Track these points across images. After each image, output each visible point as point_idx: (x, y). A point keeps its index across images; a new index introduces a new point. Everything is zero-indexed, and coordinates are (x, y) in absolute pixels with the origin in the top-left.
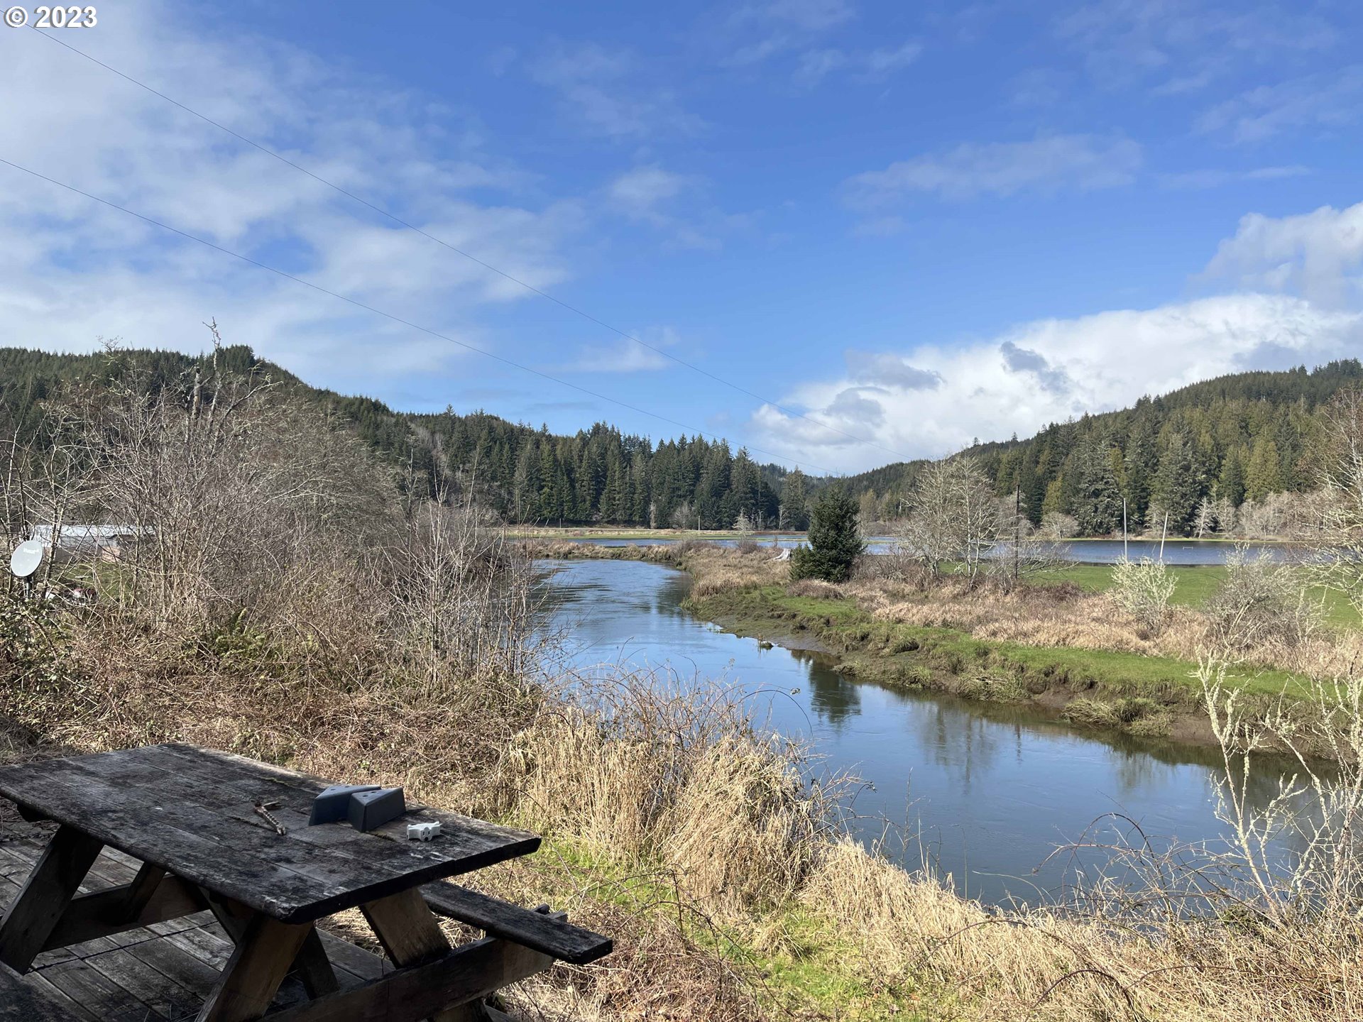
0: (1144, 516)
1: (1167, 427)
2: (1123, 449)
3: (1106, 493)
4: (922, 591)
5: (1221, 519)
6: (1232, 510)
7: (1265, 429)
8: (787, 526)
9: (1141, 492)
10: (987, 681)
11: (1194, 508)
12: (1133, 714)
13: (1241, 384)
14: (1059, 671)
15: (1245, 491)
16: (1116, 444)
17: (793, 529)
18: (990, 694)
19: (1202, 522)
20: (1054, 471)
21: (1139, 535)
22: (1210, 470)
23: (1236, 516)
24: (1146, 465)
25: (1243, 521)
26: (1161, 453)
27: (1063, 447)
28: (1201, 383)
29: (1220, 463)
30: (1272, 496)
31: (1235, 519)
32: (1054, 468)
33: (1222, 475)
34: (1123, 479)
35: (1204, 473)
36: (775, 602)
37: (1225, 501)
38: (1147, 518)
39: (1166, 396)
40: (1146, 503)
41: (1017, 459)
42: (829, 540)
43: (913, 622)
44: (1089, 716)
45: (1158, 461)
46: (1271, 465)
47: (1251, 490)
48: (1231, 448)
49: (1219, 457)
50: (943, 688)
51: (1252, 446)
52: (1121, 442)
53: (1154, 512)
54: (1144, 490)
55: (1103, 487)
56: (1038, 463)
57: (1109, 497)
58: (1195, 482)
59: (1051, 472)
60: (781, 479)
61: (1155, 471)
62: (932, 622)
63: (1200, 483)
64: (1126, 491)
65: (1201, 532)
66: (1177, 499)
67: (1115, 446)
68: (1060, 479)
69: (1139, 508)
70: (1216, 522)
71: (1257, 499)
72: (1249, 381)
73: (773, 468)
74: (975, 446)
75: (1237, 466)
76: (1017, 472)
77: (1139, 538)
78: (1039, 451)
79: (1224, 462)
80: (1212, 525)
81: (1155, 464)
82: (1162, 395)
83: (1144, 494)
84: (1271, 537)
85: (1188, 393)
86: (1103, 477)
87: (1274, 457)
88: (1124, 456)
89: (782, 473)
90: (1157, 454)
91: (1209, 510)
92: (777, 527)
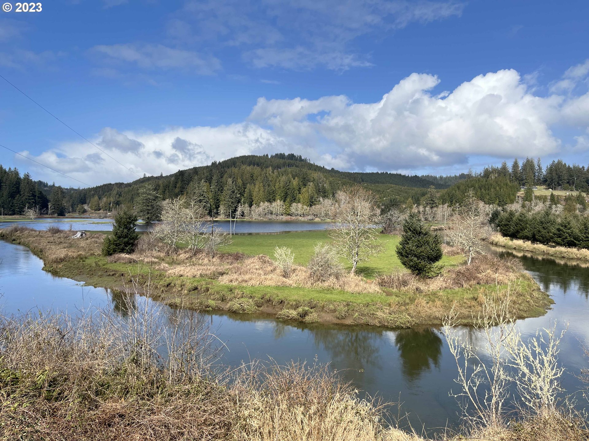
0: (218, 210)
1: (225, 176)
2: (210, 183)
3: (204, 201)
4: (169, 255)
5: (245, 212)
6: (249, 208)
7: (259, 178)
8: (53, 213)
9: (217, 201)
10: (241, 304)
11: (236, 207)
12: (305, 314)
13: (248, 159)
14: (267, 297)
15: (253, 201)
16: (208, 181)
17: (56, 215)
18: (244, 310)
19: (238, 213)
20: (183, 191)
21: (216, 218)
22: (241, 193)
23: (250, 211)
24: (219, 190)
25: (252, 212)
26: (224, 185)
27: (186, 181)
28: (235, 158)
29: (244, 190)
30: (262, 203)
31: (249, 212)
32: (183, 190)
33: (245, 195)
34: (211, 195)
35: (239, 194)
36: (104, 267)
37: (247, 205)
38: (219, 211)
39: (222, 162)
40: (219, 205)
41: (167, 185)
42: (124, 234)
43: (188, 276)
44: (288, 317)
45: (223, 189)
46: (261, 192)
47: (255, 201)
48: (248, 185)
49: (244, 188)
50: (221, 309)
51: (255, 184)
52: (209, 180)
53: (222, 209)
54: (218, 200)
55: (203, 198)
56: (176, 187)
57: (205, 203)
58: (236, 198)
59: (181, 191)
60: (46, 189)
61: (222, 193)
62: (196, 275)
63: (238, 198)
64: (211, 200)
65: (238, 217)
66: (230, 204)
67: (207, 182)
68: (185, 194)
69: (216, 207)
70: (243, 213)
71: (257, 204)
72: (251, 158)
73: (40, 183)
74: (144, 177)
75: (250, 192)
76: (167, 191)
77: (216, 219)
78: (176, 182)
79: (246, 190)
80: (242, 214)
81: (222, 190)
82: (221, 161)
83: (218, 202)
84: (261, 219)
85: (230, 161)
86: (203, 195)
87: (262, 189)
88: (211, 186)
89: (45, 185)
90: (223, 186)
91: (241, 209)
92: (47, 213)
